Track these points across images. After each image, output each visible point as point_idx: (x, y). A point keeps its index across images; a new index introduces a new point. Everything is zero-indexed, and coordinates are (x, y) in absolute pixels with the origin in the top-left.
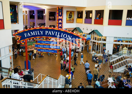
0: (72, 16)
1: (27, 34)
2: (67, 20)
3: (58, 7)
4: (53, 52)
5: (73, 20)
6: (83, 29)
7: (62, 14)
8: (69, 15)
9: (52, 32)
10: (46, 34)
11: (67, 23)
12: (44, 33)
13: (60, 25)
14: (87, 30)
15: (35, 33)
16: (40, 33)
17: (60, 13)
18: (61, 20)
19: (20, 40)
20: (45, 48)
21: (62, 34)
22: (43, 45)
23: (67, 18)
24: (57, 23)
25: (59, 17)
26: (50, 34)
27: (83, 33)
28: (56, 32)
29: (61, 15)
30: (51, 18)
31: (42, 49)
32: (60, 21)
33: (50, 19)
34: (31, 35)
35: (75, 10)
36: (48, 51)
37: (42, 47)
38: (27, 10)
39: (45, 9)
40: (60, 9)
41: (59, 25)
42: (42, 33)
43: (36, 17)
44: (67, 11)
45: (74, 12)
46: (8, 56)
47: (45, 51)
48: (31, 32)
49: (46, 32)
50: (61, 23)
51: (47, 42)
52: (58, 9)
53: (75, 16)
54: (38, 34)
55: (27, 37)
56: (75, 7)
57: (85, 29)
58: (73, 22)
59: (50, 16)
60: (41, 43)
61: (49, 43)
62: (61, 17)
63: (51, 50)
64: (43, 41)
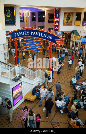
0: (71, 18)
1: (16, 34)
2: (65, 22)
3: (56, 9)
4: (37, 50)
5: (71, 22)
6: (81, 32)
7: (59, 15)
8: (67, 17)
9: (36, 32)
10: (31, 34)
11: (64, 25)
12: (30, 33)
13: (57, 28)
14: (84, 33)
15: (23, 33)
16: (26, 33)
17: (57, 15)
18: (58, 22)
19: (11, 39)
20: (30, 46)
21: (44, 34)
22: (29, 44)
23: (64, 21)
24: (54, 25)
25: (56, 19)
26: (34, 34)
27: (79, 36)
28: (40, 33)
29: (58, 17)
30: (51, 20)
31: (28, 48)
32: (57, 24)
33: (49, 22)
34: (19, 35)
35: (74, 12)
36: (33, 49)
37: (28, 46)
38: (29, 12)
39: (44, 11)
40: (57, 10)
41: (55, 28)
42: (28, 33)
43: (37, 19)
44: (65, 13)
45: (72, 13)
46: (3, 52)
47: (30, 50)
48: (20, 33)
49: (32, 32)
50: (58, 26)
51: (32, 42)
52: (55, 10)
53: (74, 18)
54: (25, 34)
55: (17, 37)
56: (74, 8)
57: (82, 32)
58: (71, 25)
59: (49, 18)
60: (27, 42)
61: (33, 42)
62: (58, 19)
63: (35, 49)
64: (29, 41)
